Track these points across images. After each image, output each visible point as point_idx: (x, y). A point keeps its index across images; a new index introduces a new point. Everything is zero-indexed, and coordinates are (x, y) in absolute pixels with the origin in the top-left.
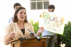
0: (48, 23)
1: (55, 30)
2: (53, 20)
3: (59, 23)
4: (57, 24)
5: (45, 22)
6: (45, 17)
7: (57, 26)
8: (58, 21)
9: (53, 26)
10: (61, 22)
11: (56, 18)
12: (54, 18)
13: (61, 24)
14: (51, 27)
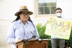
0: (55, 29)
1: (62, 35)
2: (60, 25)
3: (66, 28)
4: (63, 29)
5: (52, 28)
6: (52, 23)
7: (63, 31)
8: (65, 26)
9: (60, 31)
10: (68, 27)
11: (63, 23)
12: (61, 23)
13: (68, 29)
14: (58, 32)
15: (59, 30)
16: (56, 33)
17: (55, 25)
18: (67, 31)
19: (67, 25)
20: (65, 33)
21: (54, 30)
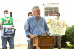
1: (59, 32)
4: (60, 27)
6: (51, 23)
7: (60, 29)
8: (61, 25)
12: (58, 23)
13: (63, 27)
14: (56, 30)
15: (57, 29)
16: (55, 31)
17: (54, 25)
18: (63, 29)
19: (63, 24)
20: (62, 30)
21: (53, 28)
